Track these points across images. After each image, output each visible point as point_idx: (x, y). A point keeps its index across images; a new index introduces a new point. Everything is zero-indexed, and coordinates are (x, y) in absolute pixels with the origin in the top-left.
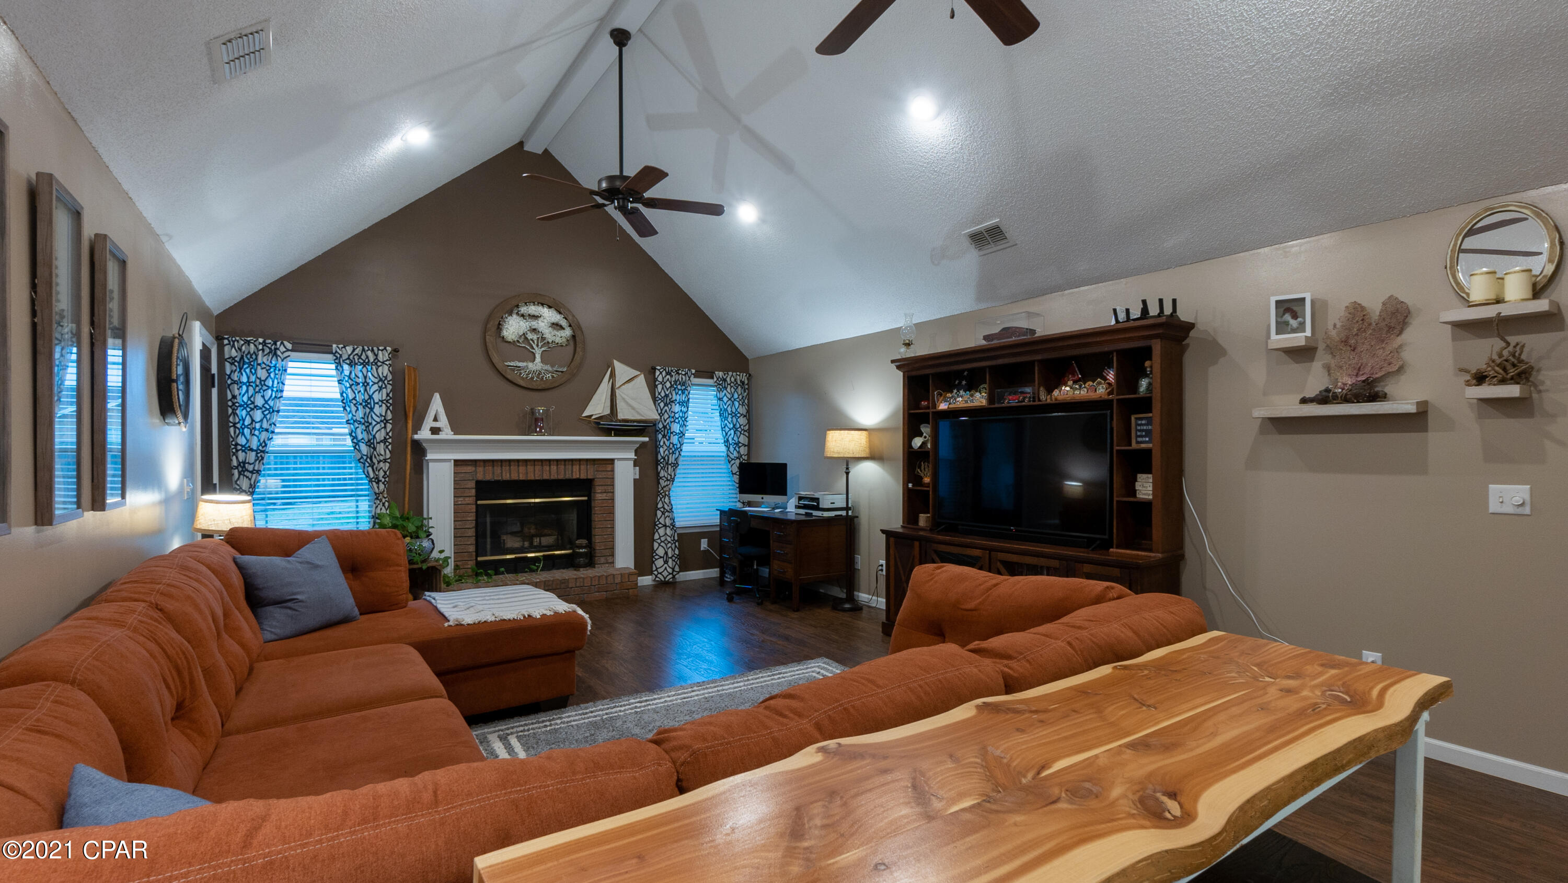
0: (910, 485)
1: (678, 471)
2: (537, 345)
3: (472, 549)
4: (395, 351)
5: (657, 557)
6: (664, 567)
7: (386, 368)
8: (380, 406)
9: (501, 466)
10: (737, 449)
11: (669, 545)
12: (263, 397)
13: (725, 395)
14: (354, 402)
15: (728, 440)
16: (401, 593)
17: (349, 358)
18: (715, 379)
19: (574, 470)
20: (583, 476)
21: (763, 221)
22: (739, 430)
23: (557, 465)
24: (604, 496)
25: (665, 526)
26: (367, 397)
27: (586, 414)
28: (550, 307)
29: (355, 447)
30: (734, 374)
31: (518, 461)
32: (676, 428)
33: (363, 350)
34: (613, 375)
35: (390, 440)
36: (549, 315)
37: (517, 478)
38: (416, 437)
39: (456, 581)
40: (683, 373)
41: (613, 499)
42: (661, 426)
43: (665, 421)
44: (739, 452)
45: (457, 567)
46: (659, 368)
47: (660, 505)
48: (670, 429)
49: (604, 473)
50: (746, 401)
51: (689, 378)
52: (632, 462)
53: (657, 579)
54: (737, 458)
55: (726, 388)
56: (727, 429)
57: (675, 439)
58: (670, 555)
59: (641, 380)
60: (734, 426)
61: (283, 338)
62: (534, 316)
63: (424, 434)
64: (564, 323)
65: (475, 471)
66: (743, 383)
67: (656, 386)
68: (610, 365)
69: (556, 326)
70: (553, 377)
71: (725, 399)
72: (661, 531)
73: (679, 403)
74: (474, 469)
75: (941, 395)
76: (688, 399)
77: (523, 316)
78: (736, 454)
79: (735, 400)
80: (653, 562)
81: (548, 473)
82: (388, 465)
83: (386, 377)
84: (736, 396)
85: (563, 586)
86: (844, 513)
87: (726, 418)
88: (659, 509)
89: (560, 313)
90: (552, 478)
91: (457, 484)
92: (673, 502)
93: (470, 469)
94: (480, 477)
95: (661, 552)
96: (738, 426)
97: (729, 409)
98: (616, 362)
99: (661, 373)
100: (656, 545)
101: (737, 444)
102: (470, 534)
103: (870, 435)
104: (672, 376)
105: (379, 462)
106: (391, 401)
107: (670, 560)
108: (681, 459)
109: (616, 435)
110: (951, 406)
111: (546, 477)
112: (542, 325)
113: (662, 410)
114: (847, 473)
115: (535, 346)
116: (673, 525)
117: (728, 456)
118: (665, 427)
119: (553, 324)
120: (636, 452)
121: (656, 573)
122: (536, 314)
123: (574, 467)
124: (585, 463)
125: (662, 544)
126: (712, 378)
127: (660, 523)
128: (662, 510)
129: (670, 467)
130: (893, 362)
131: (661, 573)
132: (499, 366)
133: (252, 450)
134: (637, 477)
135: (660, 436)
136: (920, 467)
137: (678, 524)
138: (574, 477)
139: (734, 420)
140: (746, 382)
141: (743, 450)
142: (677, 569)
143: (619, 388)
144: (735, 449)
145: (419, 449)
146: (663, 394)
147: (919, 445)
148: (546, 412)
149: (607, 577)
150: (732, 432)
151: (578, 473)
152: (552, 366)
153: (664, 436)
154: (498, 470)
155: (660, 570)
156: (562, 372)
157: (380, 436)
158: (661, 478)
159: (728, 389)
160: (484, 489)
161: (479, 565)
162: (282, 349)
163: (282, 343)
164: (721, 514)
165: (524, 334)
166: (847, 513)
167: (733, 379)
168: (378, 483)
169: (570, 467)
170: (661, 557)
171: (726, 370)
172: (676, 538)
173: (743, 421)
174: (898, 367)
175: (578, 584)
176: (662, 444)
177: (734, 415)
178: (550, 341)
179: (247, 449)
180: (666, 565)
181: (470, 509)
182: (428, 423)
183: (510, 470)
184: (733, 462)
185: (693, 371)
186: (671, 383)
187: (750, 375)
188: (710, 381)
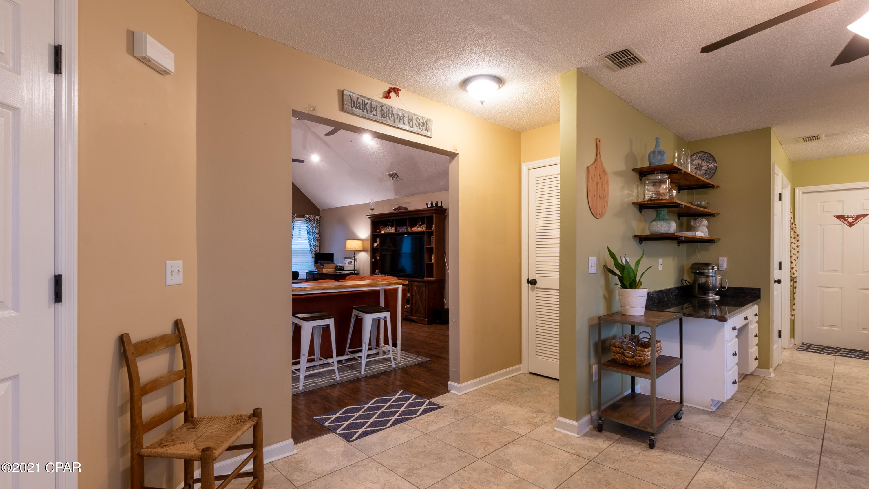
0: (373, 260)
13: (309, 225)
15: (310, 244)
18: (305, 218)
30: (314, 216)
44: (315, 249)
50: (319, 228)
51: (294, 218)
54: (315, 251)
55: (310, 222)
56: (310, 239)
60: (313, 238)
66: (317, 220)
71: (309, 227)
75: (383, 228)
76: (294, 227)
78: (314, 250)
79: (314, 227)
84: (314, 225)
87: (310, 235)
96: (315, 238)
97: (311, 231)
101: (315, 245)
103: (363, 242)
110: (385, 232)
114: (355, 257)
117: (311, 250)
126: (304, 218)
130: (367, 216)
136: (377, 254)
139: (314, 235)
140: (319, 219)
141: (317, 248)
144: (314, 247)
147: (376, 245)
150: (312, 240)
164: (307, 274)
166: (354, 272)
167: (313, 218)
171: (310, 215)
173: (317, 236)
174: (369, 218)
177: (313, 233)
184: (313, 253)
185: (296, 215)
187: (320, 217)
188: (303, 219)
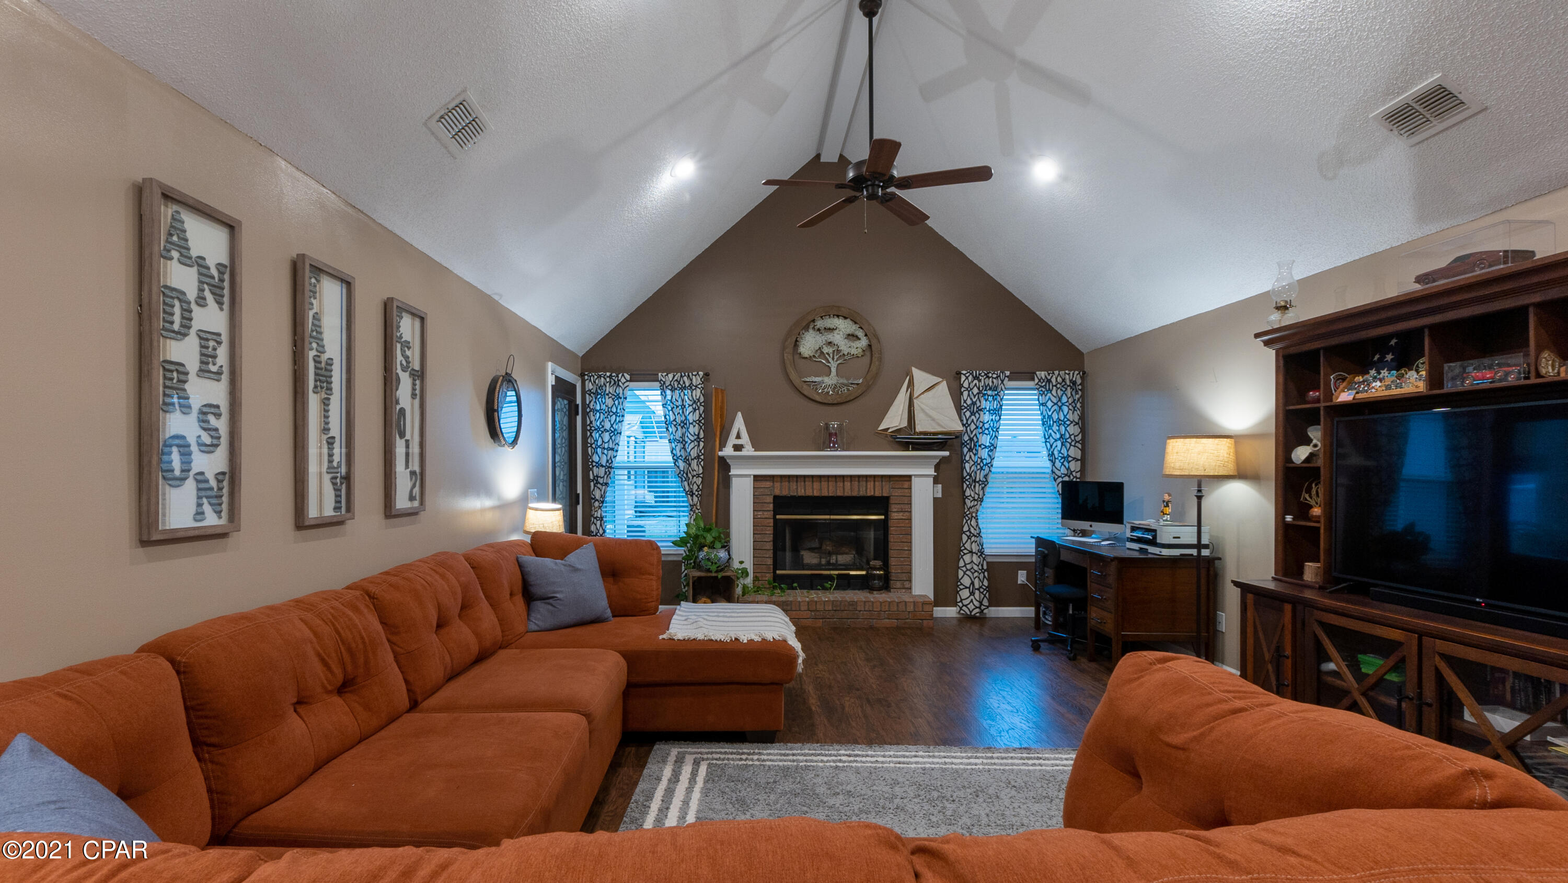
0: (1289, 518)
1: (987, 490)
2: (833, 359)
3: (770, 562)
4: (706, 375)
5: (961, 587)
6: (969, 599)
7: (699, 391)
8: (694, 426)
9: (797, 482)
10: (1066, 464)
11: (976, 574)
12: (610, 421)
13: (1050, 399)
14: (675, 423)
15: (1053, 453)
16: (650, 600)
17: (670, 385)
18: (1037, 381)
19: (869, 487)
20: (878, 494)
21: (1064, 178)
22: (1069, 440)
23: (851, 481)
24: (900, 515)
25: (971, 552)
26: (683, 418)
27: (882, 427)
28: (845, 318)
29: (675, 463)
30: (1062, 373)
31: (813, 477)
32: (985, 440)
33: (681, 376)
34: (911, 384)
35: (702, 457)
36: (844, 326)
37: (811, 494)
38: (720, 454)
39: (755, 592)
40: (995, 376)
41: (910, 519)
42: (966, 438)
43: (972, 432)
44: (1068, 469)
45: (756, 579)
46: (964, 372)
47: (966, 528)
48: (978, 441)
49: (900, 491)
50: (1079, 405)
51: (1002, 381)
52: (932, 479)
53: (962, 612)
54: (1066, 475)
55: (1051, 391)
56: (1052, 440)
57: (984, 453)
58: (977, 586)
59: (943, 388)
60: (1062, 436)
61: (624, 371)
62: (830, 329)
63: (728, 451)
64: (860, 334)
65: (773, 487)
66: (1074, 383)
67: (962, 393)
68: (909, 373)
69: (852, 337)
70: (848, 390)
71: (1050, 404)
72: (967, 558)
73: (989, 411)
74: (772, 484)
75: (1344, 379)
76: (1001, 406)
77: (819, 330)
78: (1063, 470)
79: (1063, 404)
80: (958, 592)
81: (842, 489)
82: (700, 479)
83: (699, 400)
84: (1064, 399)
85: (851, 608)
86: (1194, 552)
88: (964, 532)
89: (856, 323)
90: (846, 494)
91: (757, 498)
92: (981, 526)
93: (768, 484)
94: (777, 492)
95: (966, 581)
96: (1067, 436)
97: (1055, 416)
98: (915, 371)
99: (967, 378)
100: (961, 573)
101: (1066, 458)
102: (768, 547)
103: (1235, 442)
104: (980, 381)
105: (693, 476)
106: (703, 421)
107: (977, 592)
108: (991, 476)
109: (914, 449)
110: (1360, 396)
111: (839, 493)
112: (838, 338)
113: (967, 420)
114: (1200, 498)
115: (830, 360)
116: (981, 553)
117: (1053, 472)
118: (971, 439)
119: (849, 335)
120: (937, 468)
121: (960, 604)
122: (832, 327)
123: (869, 483)
124: (880, 479)
125: (968, 573)
126: (1033, 379)
127: (965, 549)
128: (968, 533)
129: (977, 484)
130: (1257, 336)
131: (966, 606)
132: (797, 382)
133: (602, 466)
134: (939, 495)
135: (965, 450)
136: (1309, 491)
137: (987, 551)
139: (1063, 428)
140: (1079, 381)
141: (1075, 466)
142: (986, 602)
143: (917, 397)
144: (1062, 464)
145: (724, 465)
146: (969, 402)
147: (1303, 457)
148: (840, 426)
149: (898, 603)
150: (1059, 443)
151: (873, 490)
152: (848, 379)
153: (970, 450)
154: (793, 485)
155: (965, 602)
156: (858, 384)
157: (694, 454)
158: (967, 497)
159: (1054, 392)
160: (782, 504)
161: (776, 578)
162: (623, 380)
163: (623, 375)
164: (1037, 543)
165: (820, 348)
166: (1199, 552)
167: (1059, 379)
168: (692, 496)
169: (864, 483)
170: (966, 588)
171: (1050, 369)
172: (985, 567)
173: (1074, 430)
174: (1267, 343)
175: (866, 609)
176: (967, 458)
177: (1059, 422)
178: (846, 353)
179: (599, 465)
180: (972, 597)
181: (769, 523)
182: (732, 440)
183: (805, 485)
184: (1059, 480)
185: (1008, 373)
186: (979, 389)
187: (1084, 373)
188: (1031, 384)
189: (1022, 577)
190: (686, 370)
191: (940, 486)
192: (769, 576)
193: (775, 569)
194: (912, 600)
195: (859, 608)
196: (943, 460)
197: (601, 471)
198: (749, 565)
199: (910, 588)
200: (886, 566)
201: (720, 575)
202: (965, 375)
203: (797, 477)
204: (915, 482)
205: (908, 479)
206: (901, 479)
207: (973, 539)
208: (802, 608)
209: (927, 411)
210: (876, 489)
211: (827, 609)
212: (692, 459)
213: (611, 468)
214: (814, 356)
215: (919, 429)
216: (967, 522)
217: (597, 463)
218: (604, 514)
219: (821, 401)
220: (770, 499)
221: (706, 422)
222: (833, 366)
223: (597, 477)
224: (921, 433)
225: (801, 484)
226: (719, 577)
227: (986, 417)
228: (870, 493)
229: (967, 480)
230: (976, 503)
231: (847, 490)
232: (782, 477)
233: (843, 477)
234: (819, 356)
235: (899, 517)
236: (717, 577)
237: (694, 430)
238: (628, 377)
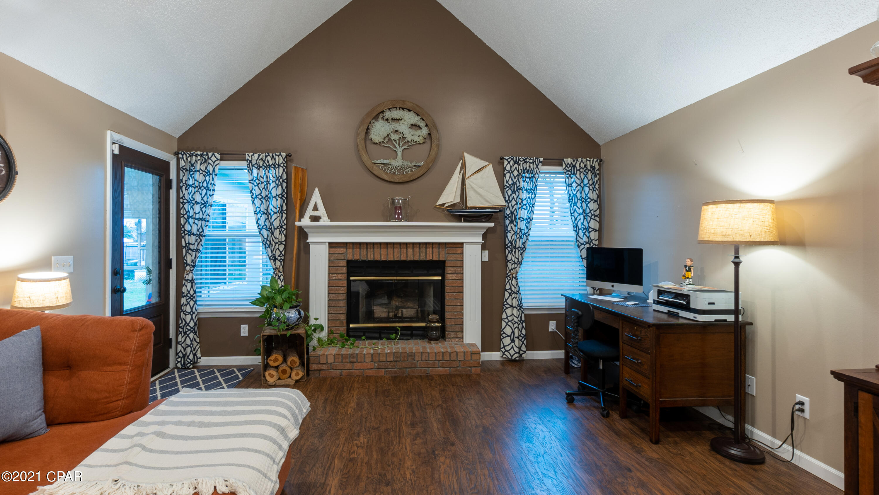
1: (525, 255)
2: (399, 145)
3: (343, 317)
4: (289, 155)
5: (504, 335)
6: (510, 346)
7: (281, 169)
8: (277, 200)
9: (367, 248)
10: (587, 233)
11: (516, 325)
12: (201, 194)
13: (575, 181)
14: (260, 197)
15: (577, 225)
17: (256, 163)
18: (564, 166)
19: (428, 252)
20: (435, 258)
22: (590, 215)
23: (413, 248)
24: (454, 277)
25: (512, 306)
26: (267, 193)
27: (440, 202)
28: (409, 110)
29: (260, 232)
30: (584, 160)
31: (380, 244)
32: (523, 214)
33: (266, 156)
34: (463, 167)
35: (285, 227)
36: (410, 118)
37: (379, 259)
38: (297, 223)
39: (329, 344)
40: (531, 161)
41: (462, 280)
42: (508, 212)
43: (513, 207)
44: (589, 237)
45: (330, 332)
46: (507, 158)
47: (508, 287)
48: (517, 215)
49: (454, 256)
50: (597, 186)
51: (537, 166)
52: (480, 247)
53: (504, 356)
54: (587, 243)
55: (575, 174)
56: (576, 215)
57: (522, 225)
58: (517, 335)
59: (490, 170)
60: (584, 211)
61: (214, 151)
62: (396, 119)
63: (305, 221)
64: (422, 124)
65: (347, 251)
66: (593, 168)
67: (505, 175)
68: (462, 158)
69: (414, 126)
70: (412, 171)
71: (574, 185)
72: (509, 311)
73: (527, 190)
74: (345, 250)
76: (536, 186)
77: (387, 120)
78: (585, 239)
79: (585, 185)
80: (501, 340)
81: (405, 255)
82: (283, 246)
83: (281, 177)
84: (586, 181)
85: (410, 359)
86: (731, 318)
87: (575, 204)
88: (506, 290)
89: (418, 115)
90: (409, 259)
91: (332, 263)
92: (520, 284)
93: (342, 250)
94: (350, 257)
95: (508, 331)
96: (588, 211)
97: (579, 194)
98: (467, 156)
99: (509, 162)
100: (504, 324)
101: (587, 229)
102: (341, 305)
103: (777, 207)
104: (519, 165)
105: (276, 243)
106: (285, 196)
107: (517, 340)
108: (528, 244)
109: (465, 221)
111: (403, 258)
112: (403, 127)
113: (509, 197)
114: (737, 264)
115: (397, 145)
116: (520, 307)
117: (577, 240)
118: (512, 213)
119: (412, 125)
120: (484, 236)
121: (503, 350)
122: (398, 117)
123: (428, 250)
124: (437, 246)
125: (510, 323)
126: (562, 165)
127: (507, 304)
128: (509, 291)
129: (517, 251)
131: (508, 351)
132: (368, 163)
133: (193, 234)
134: (486, 259)
135: (507, 222)
137: (525, 305)
138: (428, 259)
139: (584, 205)
140: (597, 167)
141: (594, 235)
142: (524, 348)
143: (468, 178)
144: (584, 234)
145: (303, 234)
146: (510, 182)
148: (404, 200)
149: (450, 353)
150: (582, 217)
151: (431, 255)
152: (411, 162)
153: (511, 222)
154: (364, 251)
155: (508, 348)
156: (420, 166)
157: (276, 224)
158: (508, 261)
159: (578, 175)
160: (354, 267)
161: (349, 329)
162: (214, 159)
163: (213, 154)
164: (566, 301)
165: (388, 135)
166: (737, 318)
167: (582, 165)
168: (275, 261)
169: (424, 249)
170: (508, 336)
171: (575, 157)
172: (523, 319)
173: (593, 206)
175: (423, 359)
176: (509, 229)
177: (583, 200)
178: (410, 141)
179: (190, 233)
180: (513, 344)
181: (342, 284)
182: (310, 212)
183: (374, 251)
184: (583, 246)
185: (541, 159)
186: (518, 171)
187: (601, 160)
188: (559, 169)
189: (552, 326)
190: (271, 151)
191: (487, 252)
192: (343, 330)
193: (349, 322)
194: (462, 350)
195: (416, 359)
196: (489, 230)
197: (192, 239)
198: (323, 321)
199: (462, 338)
200: (442, 319)
201: (288, 333)
202: (507, 160)
203: (367, 244)
204: (467, 249)
205: (460, 246)
206: (455, 246)
207: (514, 295)
208: (367, 360)
209: (476, 189)
210: (434, 255)
211: (389, 359)
212: (275, 229)
213: (202, 236)
214: (383, 142)
215: (470, 204)
216: (508, 281)
217: (188, 231)
218: (194, 277)
219: (389, 180)
220: (344, 263)
221: (286, 196)
222: (399, 150)
223: (189, 243)
224: (472, 208)
225: (370, 250)
226: (288, 335)
227: (524, 195)
228: (429, 258)
229: (509, 247)
230: (516, 265)
231: (410, 255)
232: (354, 244)
233: (406, 244)
234: (387, 142)
235: (453, 278)
236: (286, 335)
237: (276, 203)
238: (218, 156)
